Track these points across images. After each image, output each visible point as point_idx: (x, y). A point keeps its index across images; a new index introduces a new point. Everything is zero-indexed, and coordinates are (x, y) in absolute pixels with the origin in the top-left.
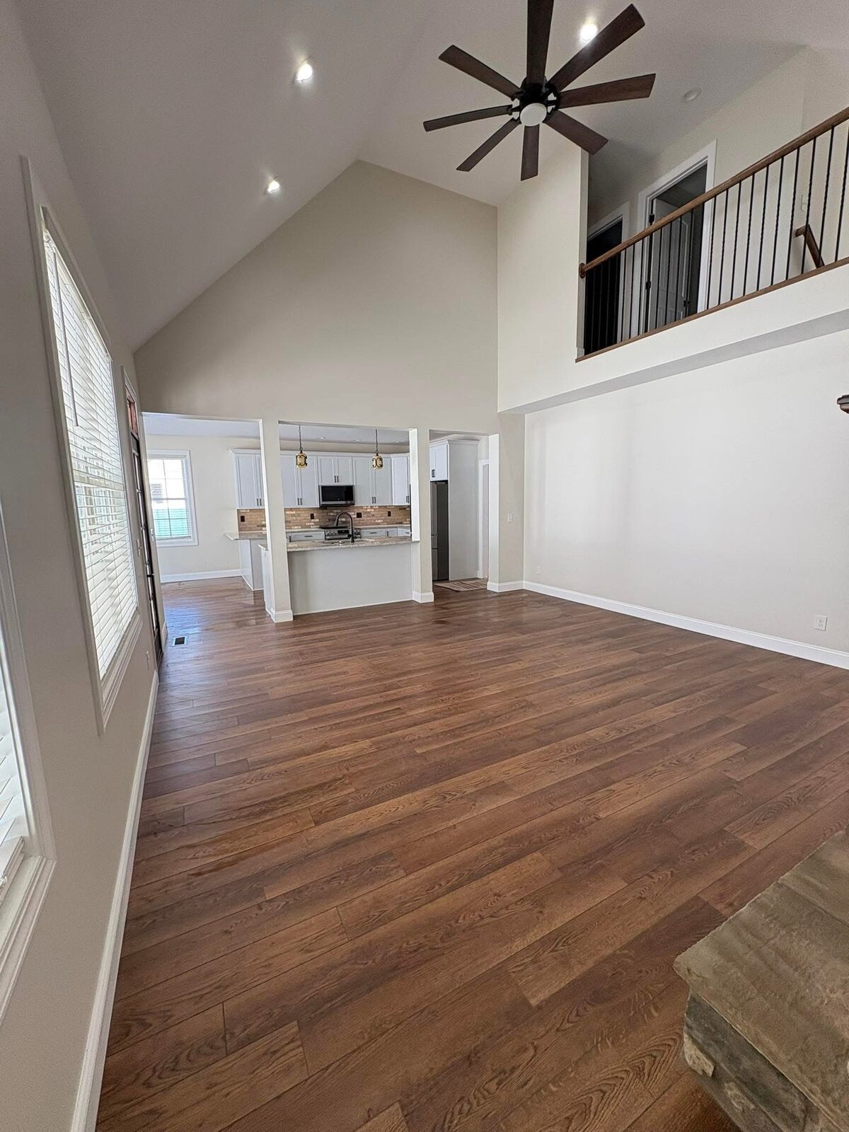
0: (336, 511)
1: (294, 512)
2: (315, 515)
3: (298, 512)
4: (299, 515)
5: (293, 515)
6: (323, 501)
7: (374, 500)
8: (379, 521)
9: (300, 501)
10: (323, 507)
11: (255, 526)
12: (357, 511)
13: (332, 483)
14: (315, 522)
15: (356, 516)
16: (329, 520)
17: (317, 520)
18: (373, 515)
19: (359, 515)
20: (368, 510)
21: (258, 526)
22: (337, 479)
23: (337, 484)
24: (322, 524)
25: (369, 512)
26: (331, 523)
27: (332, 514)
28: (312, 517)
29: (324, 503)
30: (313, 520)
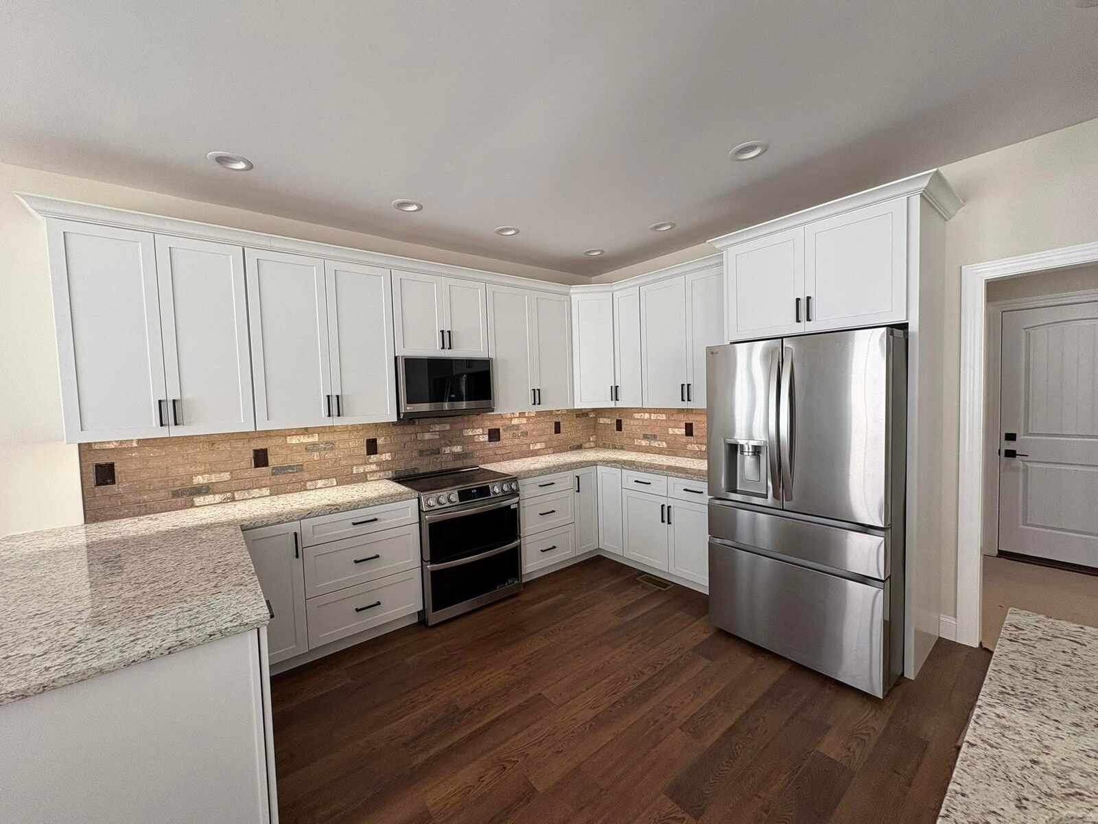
0: (437, 428)
1: (315, 438)
2: (380, 442)
3: (326, 438)
4: (331, 446)
5: (311, 448)
6: (409, 402)
7: (537, 396)
8: (538, 446)
9: (335, 405)
10: (405, 420)
11: (163, 494)
12: (490, 425)
13: (431, 349)
14: (378, 464)
15: (486, 438)
16: (421, 453)
17: (387, 457)
18: (525, 434)
19: (494, 435)
20: (515, 422)
21: (176, 494)
22: (447, 338)
23: (447, 354)
24: (402, 467)
25: (517, 427)
26: (426, 460)
27: (427, 436)
28: (372, 447)
29: (411, 408)
30: (373, 458)
